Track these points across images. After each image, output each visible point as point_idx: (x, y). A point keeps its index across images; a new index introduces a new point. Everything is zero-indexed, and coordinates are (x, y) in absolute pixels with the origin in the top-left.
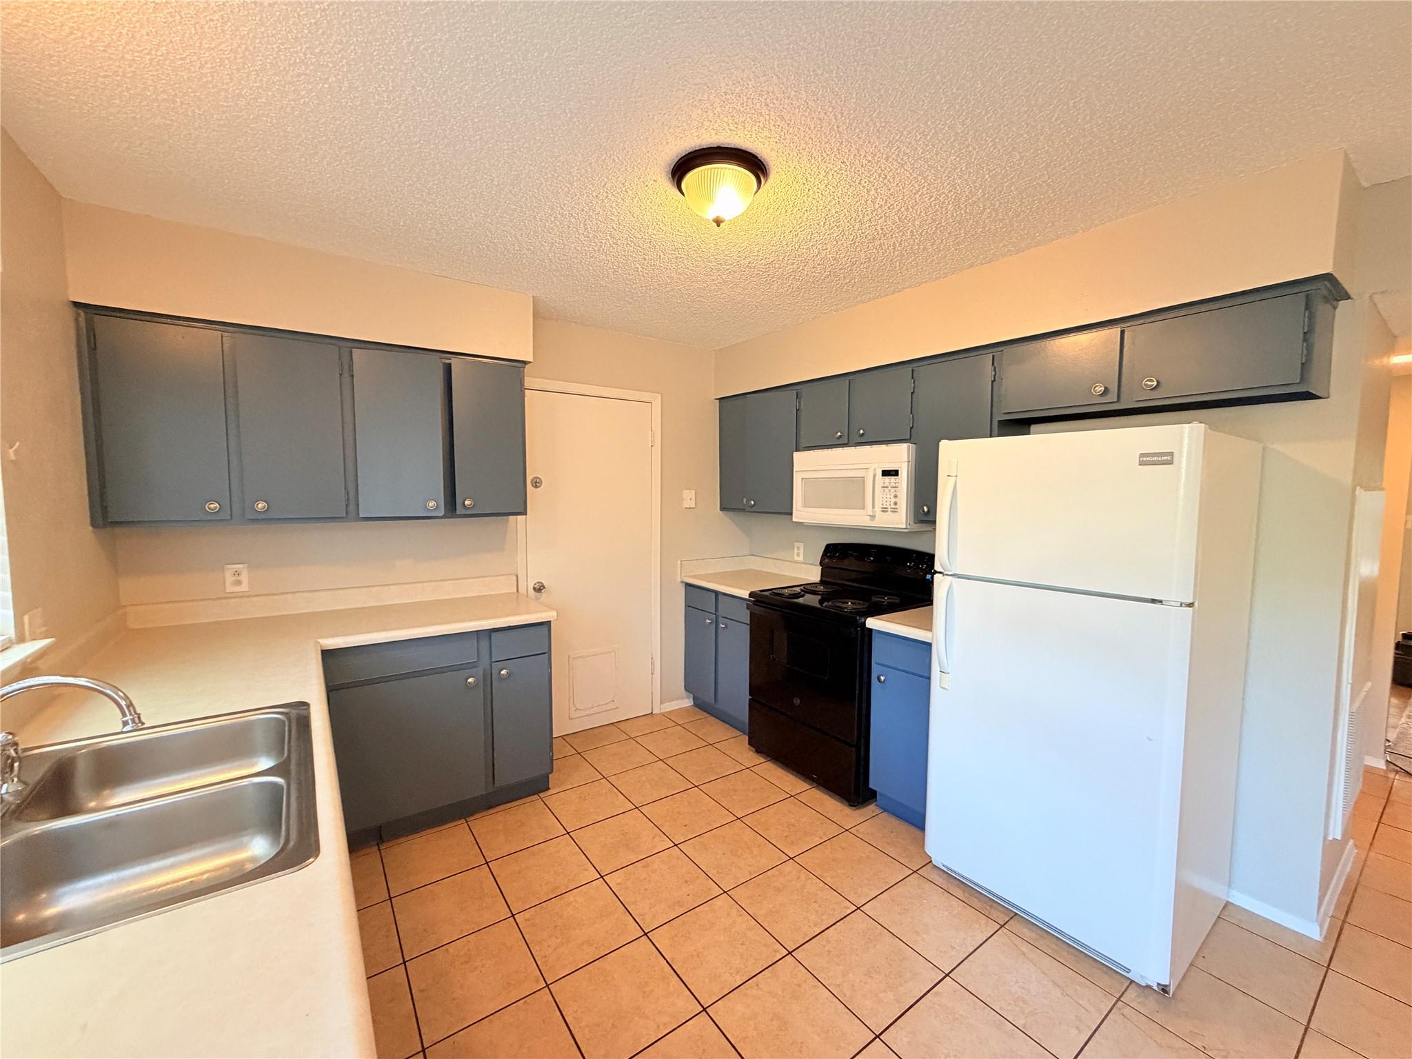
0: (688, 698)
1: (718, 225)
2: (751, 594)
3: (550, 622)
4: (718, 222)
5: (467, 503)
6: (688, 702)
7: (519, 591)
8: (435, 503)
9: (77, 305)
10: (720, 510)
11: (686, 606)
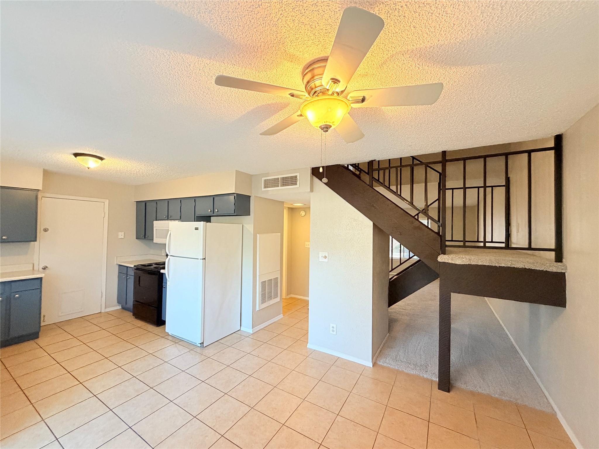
0: (119, 306)
1: (88, 168)
2: (135, 266)
3: (42, 277)
5: (4, 237)
6: (119, 307)
7: (34, 269)
10: (136, 239)
11: (118, 272)
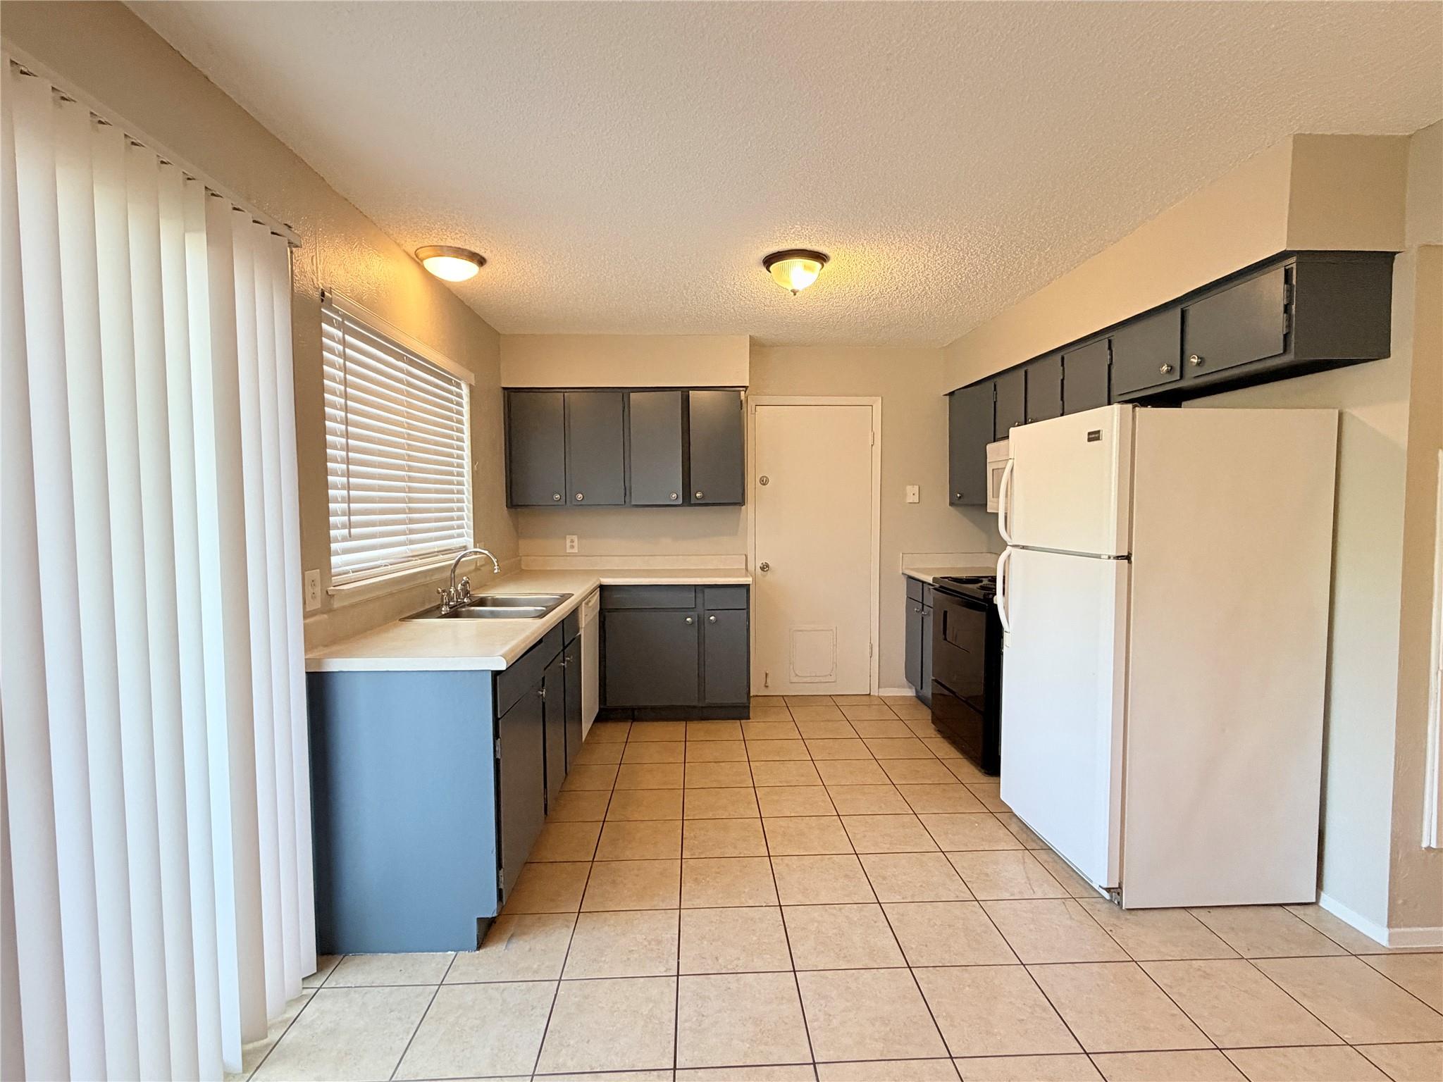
0: (910, 688)
1: (795, 295)
2: (936, 580)
3: (749, 585)
4: (795, 292)
5: (698, 495)
6: (909, 692)
7: (748, 568)
8: (676, 496)
9: (504, 389)
10: (950, 505)
11: (907, 597)
